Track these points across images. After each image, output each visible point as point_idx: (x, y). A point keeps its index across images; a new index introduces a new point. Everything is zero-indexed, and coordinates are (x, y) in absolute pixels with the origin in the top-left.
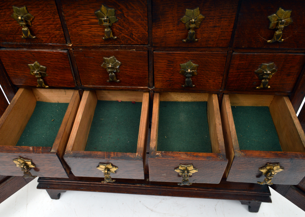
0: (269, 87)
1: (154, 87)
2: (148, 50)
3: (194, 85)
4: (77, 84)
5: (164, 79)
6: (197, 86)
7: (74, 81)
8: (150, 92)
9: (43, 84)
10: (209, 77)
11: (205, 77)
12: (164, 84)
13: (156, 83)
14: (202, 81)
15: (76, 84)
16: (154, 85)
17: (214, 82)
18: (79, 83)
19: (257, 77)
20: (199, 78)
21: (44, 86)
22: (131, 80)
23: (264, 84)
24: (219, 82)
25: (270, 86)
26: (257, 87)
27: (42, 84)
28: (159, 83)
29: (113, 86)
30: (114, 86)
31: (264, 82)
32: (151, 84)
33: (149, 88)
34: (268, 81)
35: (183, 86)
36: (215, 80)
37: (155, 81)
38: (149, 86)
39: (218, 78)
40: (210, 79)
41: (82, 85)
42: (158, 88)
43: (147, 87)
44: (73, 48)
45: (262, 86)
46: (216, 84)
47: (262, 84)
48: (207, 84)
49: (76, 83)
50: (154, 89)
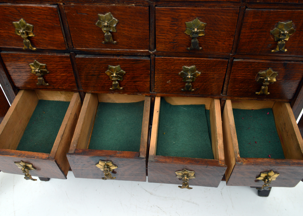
0: (286, 50)
1: (155, 50)
2: (149, 5)
3: (201, 48)
4: (68, 46)
5: (167, 41)
6: (204, 49)
7: (65, 42)
8: (151, 56)
9: (30, 45)
10: (218, 38)
11: (213, 37)
12: (167, 46)
13: (157, 45)
14: (210, 43)
15: (67, 46)
16: (155, 48)
17: (224, 44)
18: (71, 44)
19: (272, 38)
20: (206, 39)
21: (31, 47)
22: (130, 41)
23: (281, 46)
24: (230, 45)
25: (288, 50)
26: (273, 51)
27: (29, 45)
28: (161, 45)
29: (109, 49)
30: (110, 49)
31: (280, 44)
32: (152, 46)
33: (150, 52)
34: (285, 43)
35: (189, 48)
36: (225, 42)
37: (156, 43)
38: (150, 49)
39: (229, 40)
40: (219, 41)
41: (73, 47)
42: (160, 51)
43: (147, 50)
44: (63, 2)
45: (278, 49)
46: (226, 47)
47: (278, 46)
48: (216, 47)
49: (67, 44)
50: (155, 52)
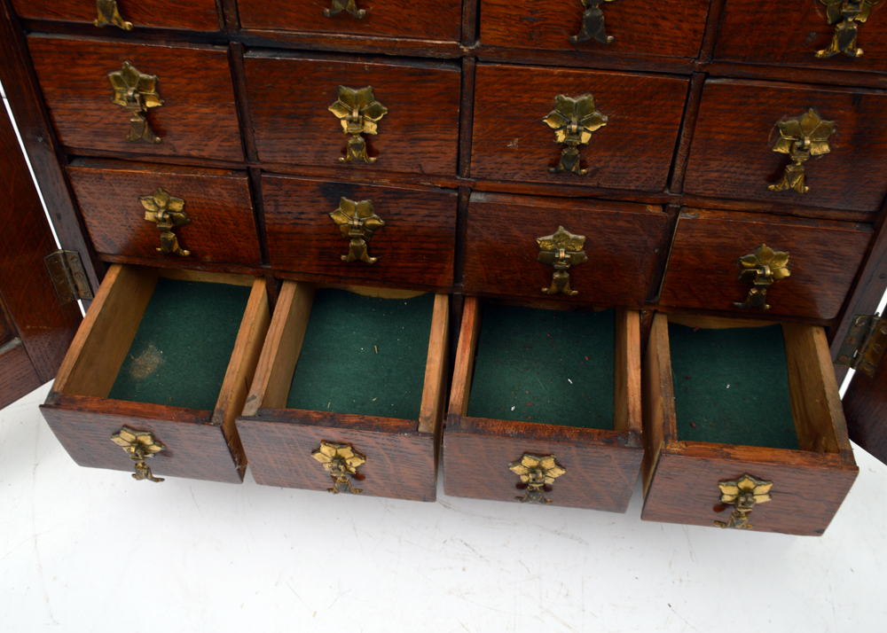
0: (859, 52)
1: (478, 43)
3: (610, 37)
4: (225, 23)
5: (514, 13)
6: (620, 44)
7: (217, 7)
8: (465, 60)
9: (116, 14)
10: (663, 9)
11: (647, 7)
12: (513, 29)
13: (484, 27)
14: (639, 23)
15: (221, 21)
16: (477, 35)
17: (679, 28)
18: (233, 17)
19: (820, 15)
20: (627, 10)
21: (117, 19)
22: (405, 11)
23: (845, 38)
24: (695, 31)
25: (865, 52)
26: (821, 52)
27: (113, 12)
28: (494, 27)
29: (342, 35)
30: (345, 36)
31: (843, 31)
32: (469, 30)
33: (462, 47)
34: (855, 27)
35: (575, 37)
36: (681, 21)
37: (482, 19)
38: (463, 40)
39: (692, 15)
40: (664, 18)
41: (240, 27)
42: (492, 46)
43: (455, 42)
45: (835, 47)
46: (683, 38)
47: (835, 37)
48: (655, 37)
49: (221, 16)
50: (477, 48)
